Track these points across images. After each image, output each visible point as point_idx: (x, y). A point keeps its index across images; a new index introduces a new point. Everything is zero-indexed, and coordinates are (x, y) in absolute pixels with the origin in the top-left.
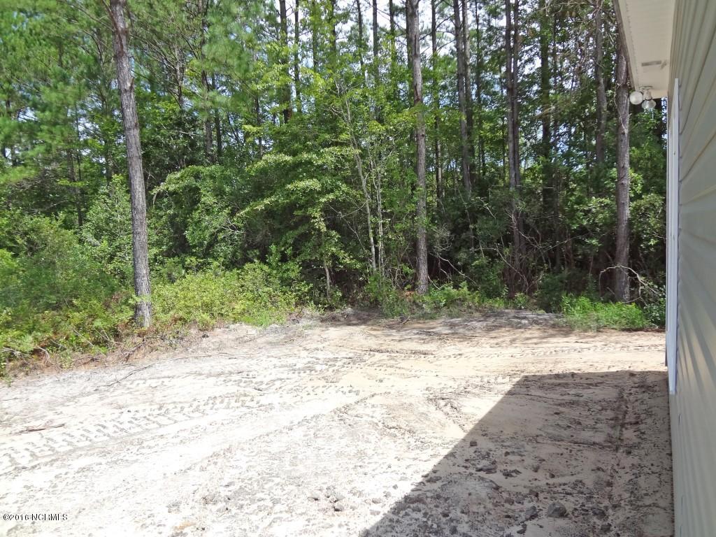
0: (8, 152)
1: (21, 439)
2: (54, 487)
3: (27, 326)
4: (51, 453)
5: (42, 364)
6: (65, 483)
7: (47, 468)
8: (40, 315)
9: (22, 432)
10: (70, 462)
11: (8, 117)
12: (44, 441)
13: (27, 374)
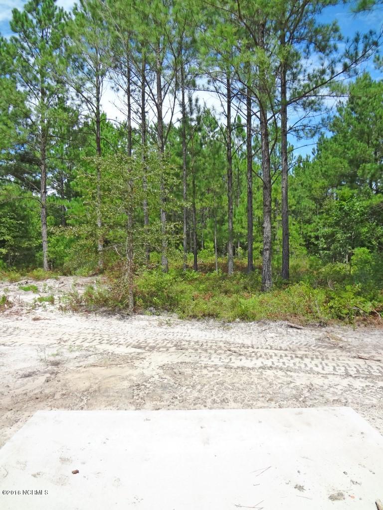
0: (374, 184)
1: (354, 361)
2: (363, 390)
3: (369, 296)
4: (368, 373)
5: (375, 321)
6: (370, 390)
7: (363, 380)
8: (380, 291)
9: (355, 357)
10: (377, 382)
11: (374, 162)
12: (366, 366)
13: (366, 326)
